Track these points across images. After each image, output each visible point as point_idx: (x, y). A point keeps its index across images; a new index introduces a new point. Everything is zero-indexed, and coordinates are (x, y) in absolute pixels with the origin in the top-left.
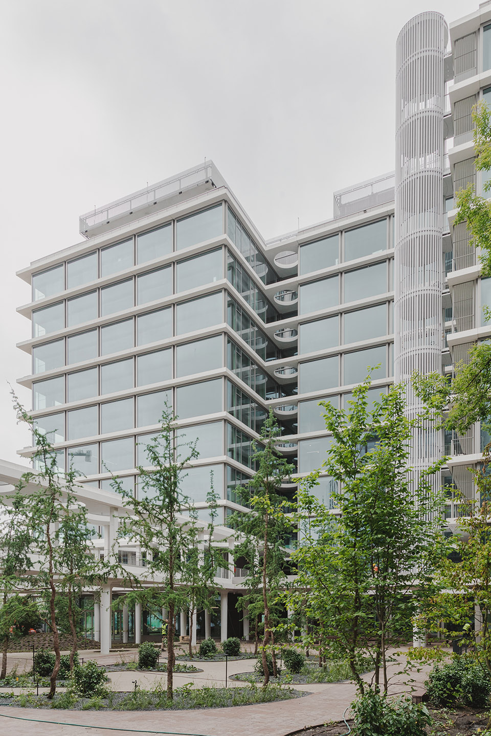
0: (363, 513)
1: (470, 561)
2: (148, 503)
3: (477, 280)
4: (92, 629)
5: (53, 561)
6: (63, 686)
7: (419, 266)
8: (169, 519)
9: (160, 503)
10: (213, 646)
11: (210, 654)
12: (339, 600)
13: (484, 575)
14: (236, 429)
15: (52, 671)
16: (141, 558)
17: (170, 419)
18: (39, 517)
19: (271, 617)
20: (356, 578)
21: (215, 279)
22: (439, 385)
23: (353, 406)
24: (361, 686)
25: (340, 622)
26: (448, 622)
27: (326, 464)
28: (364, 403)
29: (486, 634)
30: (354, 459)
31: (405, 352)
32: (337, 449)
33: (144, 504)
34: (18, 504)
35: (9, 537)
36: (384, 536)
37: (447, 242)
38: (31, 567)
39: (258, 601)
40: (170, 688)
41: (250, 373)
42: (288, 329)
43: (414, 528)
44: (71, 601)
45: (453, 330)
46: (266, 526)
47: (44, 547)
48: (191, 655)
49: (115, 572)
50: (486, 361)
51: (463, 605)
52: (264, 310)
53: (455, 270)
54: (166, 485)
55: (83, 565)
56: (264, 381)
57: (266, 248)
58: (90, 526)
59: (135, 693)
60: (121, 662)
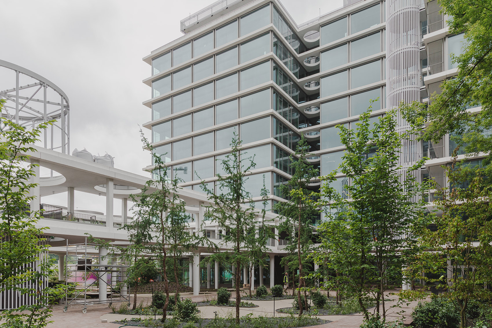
0: (367, 198)
1: (444, 229)
2: (223, 197)
3: (445, 38)
4: (188, 279)
5: (164, 236)
6: (170, 314)
7: (403, 33)
8: (237, 207)
9: (231, 197)
10: (265, 290)
11: (263, 296)
12: (350, 257)
13: (455, 239)
14: (279, 149)
15: (164, 305)
16: (219, 233)
17: (237, 143)
18: (156, 208)
19: (304, 271)
20: (362, 242)
21: (265, 53)
22: (418, 110)
23: (359, 127)
24: (367, 315)
25: (352, 272)
26: (428, 272)
27: (341, 166)
28: (367, 125)
29: (456, 281)
30: (360, 162)
31: (394, 91)
32: (349, 156)
33: (221, 198)
34: (143, 201)
35: (138, 221)
36: (382, 213)
37: (423, 14)
38: (151, 240)
39: (295, 260)
40: (238, 316)
41: (288, 112)
42: (313, 82)
43: (403, 207)
44: (175, 261)
45: (428, 73)
46: (300, 211)
47: (159, 227)
48: (251, 296)
49: (202, 242)
50: (453, 91)
51: (439, 260)
52: (297, 70)
53: (429, 33)
54: (235, 186)
55: (183, 238)
56: (298, 117)
57: (298, 30)
58: (187, 214)
59: (215, 319)
60: (206, 300)
